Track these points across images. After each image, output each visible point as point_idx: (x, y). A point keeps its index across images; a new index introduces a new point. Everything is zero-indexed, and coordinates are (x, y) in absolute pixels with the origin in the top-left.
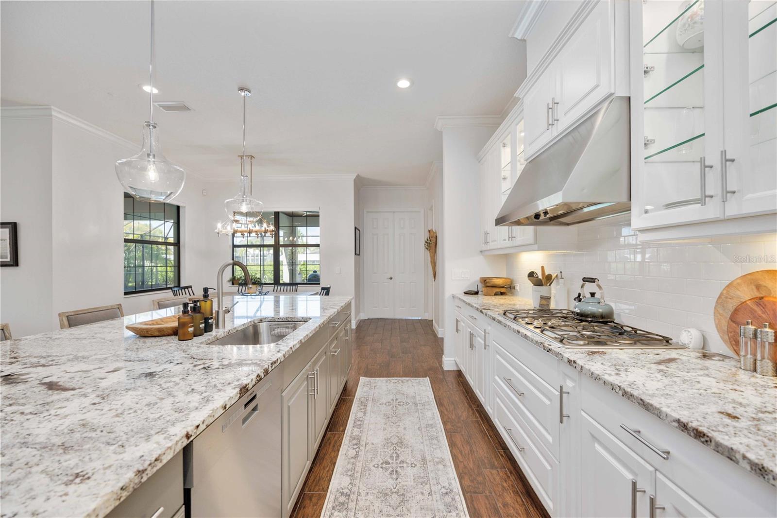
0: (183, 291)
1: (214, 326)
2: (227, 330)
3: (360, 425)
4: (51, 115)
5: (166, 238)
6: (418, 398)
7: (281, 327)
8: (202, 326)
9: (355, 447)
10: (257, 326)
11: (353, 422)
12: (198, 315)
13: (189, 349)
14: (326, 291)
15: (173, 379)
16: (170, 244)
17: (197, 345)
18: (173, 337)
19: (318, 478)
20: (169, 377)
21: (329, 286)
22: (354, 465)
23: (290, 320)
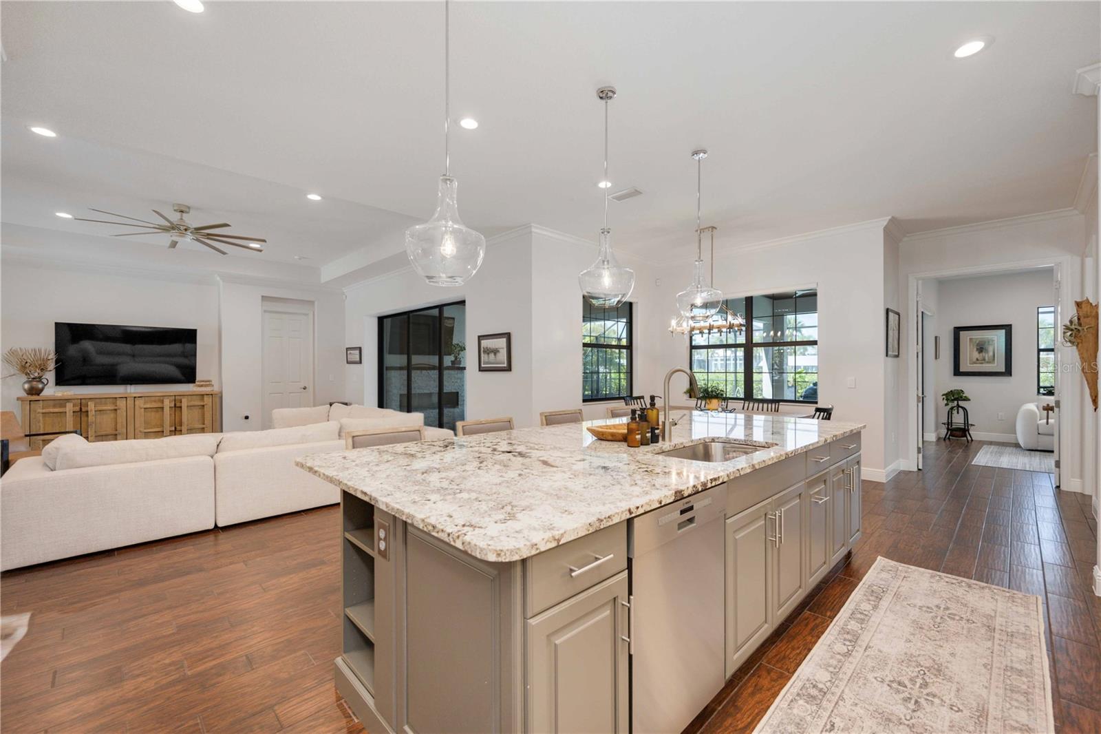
0: (635, 401)
1: (660, 438)
2: (673, 443)
3: (863, 620)
4: (531, 232)
5: (619, 340)
6: (999, 621)
7: (738, 451)
8: (649, 435)
9: (848, 643)
10: (708, 445)
11: (850, 612)
12: (645, 424)
13: (636, 454)
14: (826, 413)
15: (622, 474)
16: (623, 347)
17: (644, 453)
18: (623, 443)
19: (782, 654)
20: (618, 471)
21: (830, 407)
22: (840, 664)
23: (750, 443)
